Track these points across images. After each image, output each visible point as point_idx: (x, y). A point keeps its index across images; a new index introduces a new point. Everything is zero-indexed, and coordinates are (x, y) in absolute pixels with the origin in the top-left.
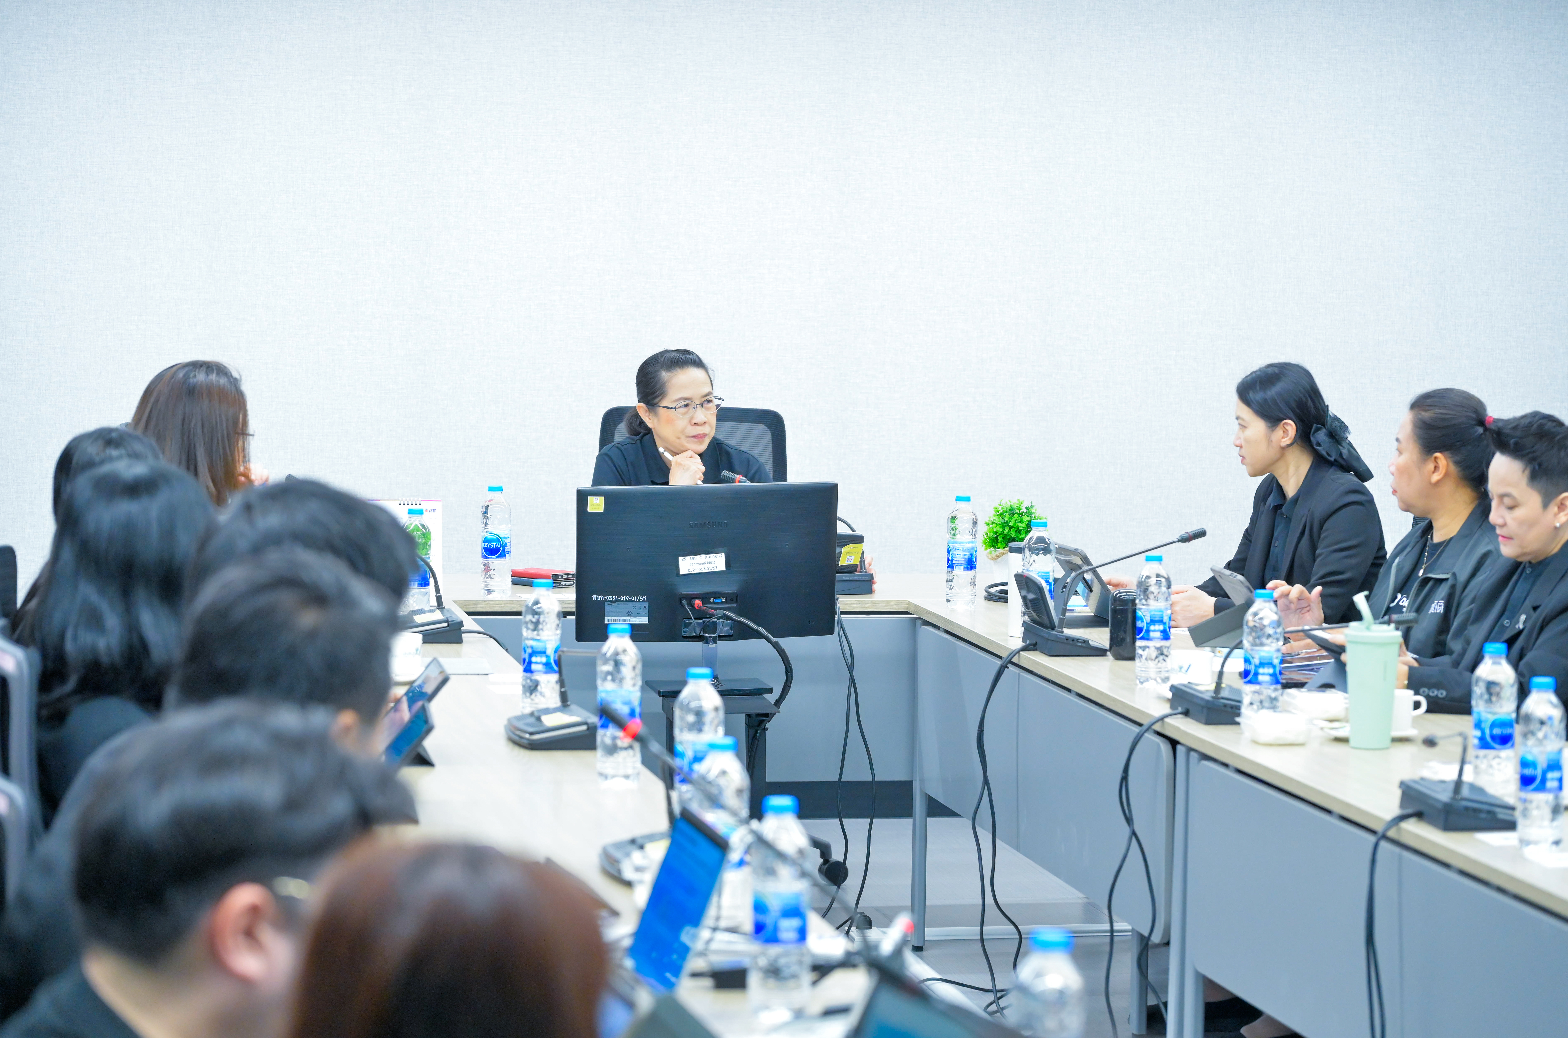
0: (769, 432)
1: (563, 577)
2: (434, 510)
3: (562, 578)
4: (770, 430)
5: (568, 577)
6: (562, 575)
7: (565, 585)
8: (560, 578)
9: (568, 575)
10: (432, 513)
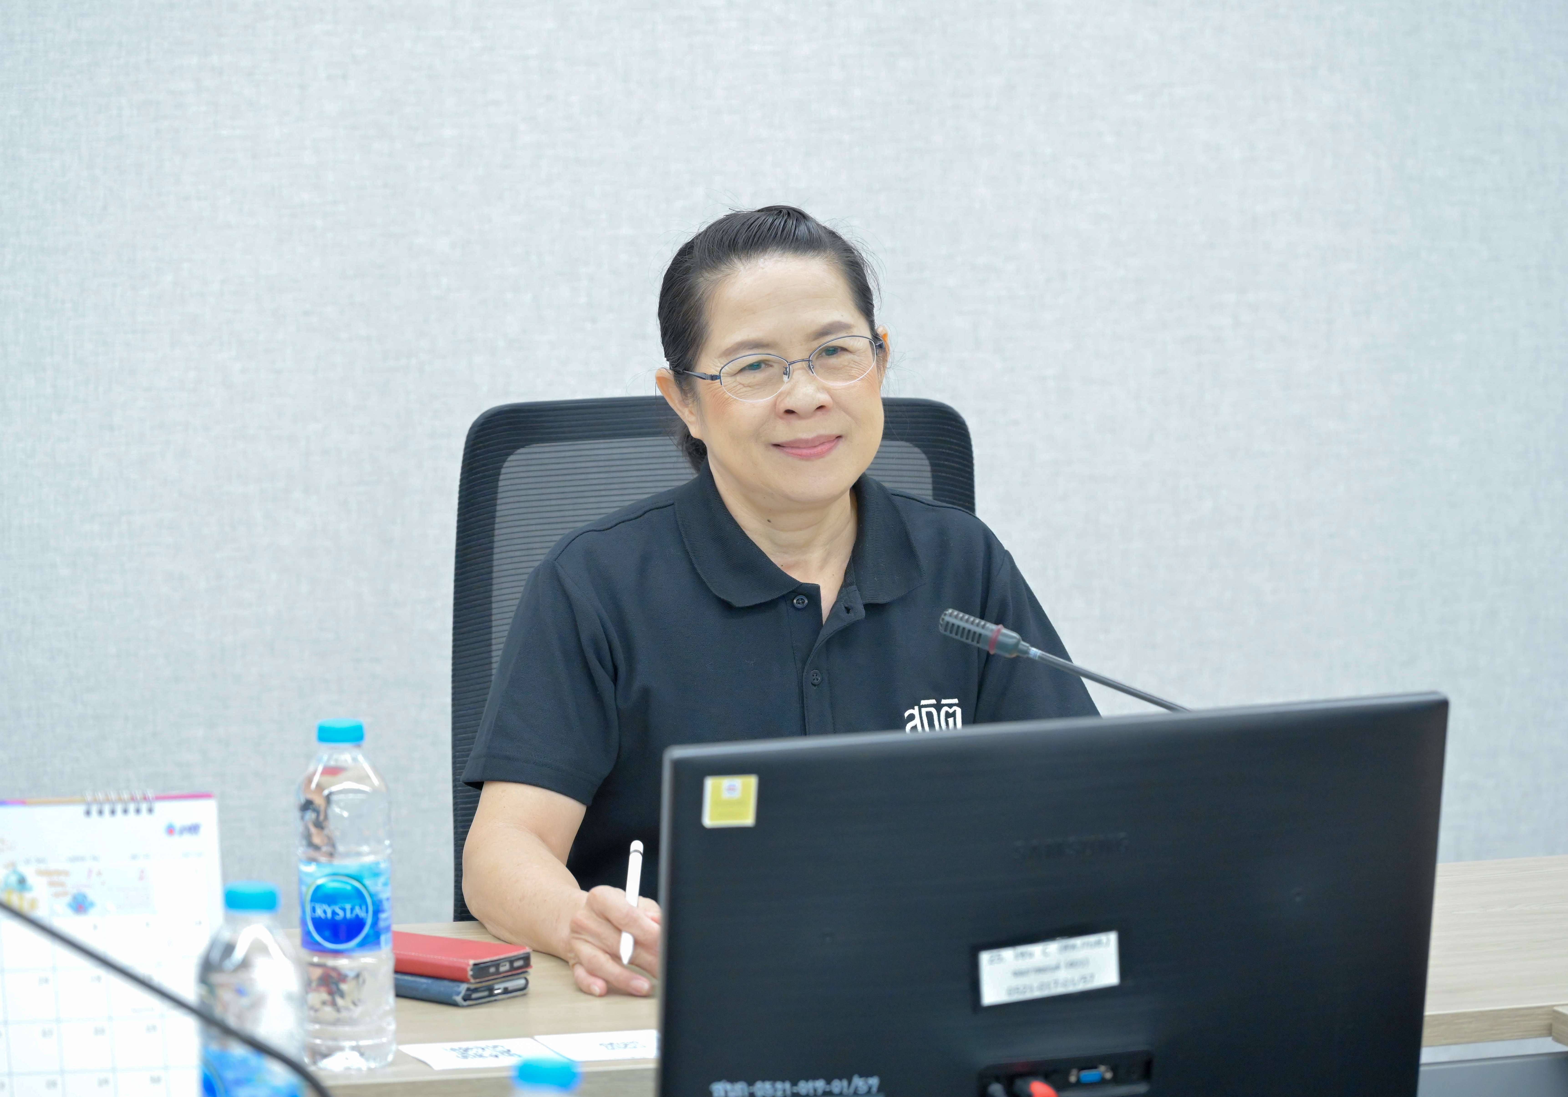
0: (927, 462)
1: (502, 969)
2: (194, 829)
3: (498, 972)
4: (929, 458)
5: (512, 968)
6: (497, 964)
7: (506, 991)
8: (493, 974)
9: (511, 962)
10: (187, 837)
